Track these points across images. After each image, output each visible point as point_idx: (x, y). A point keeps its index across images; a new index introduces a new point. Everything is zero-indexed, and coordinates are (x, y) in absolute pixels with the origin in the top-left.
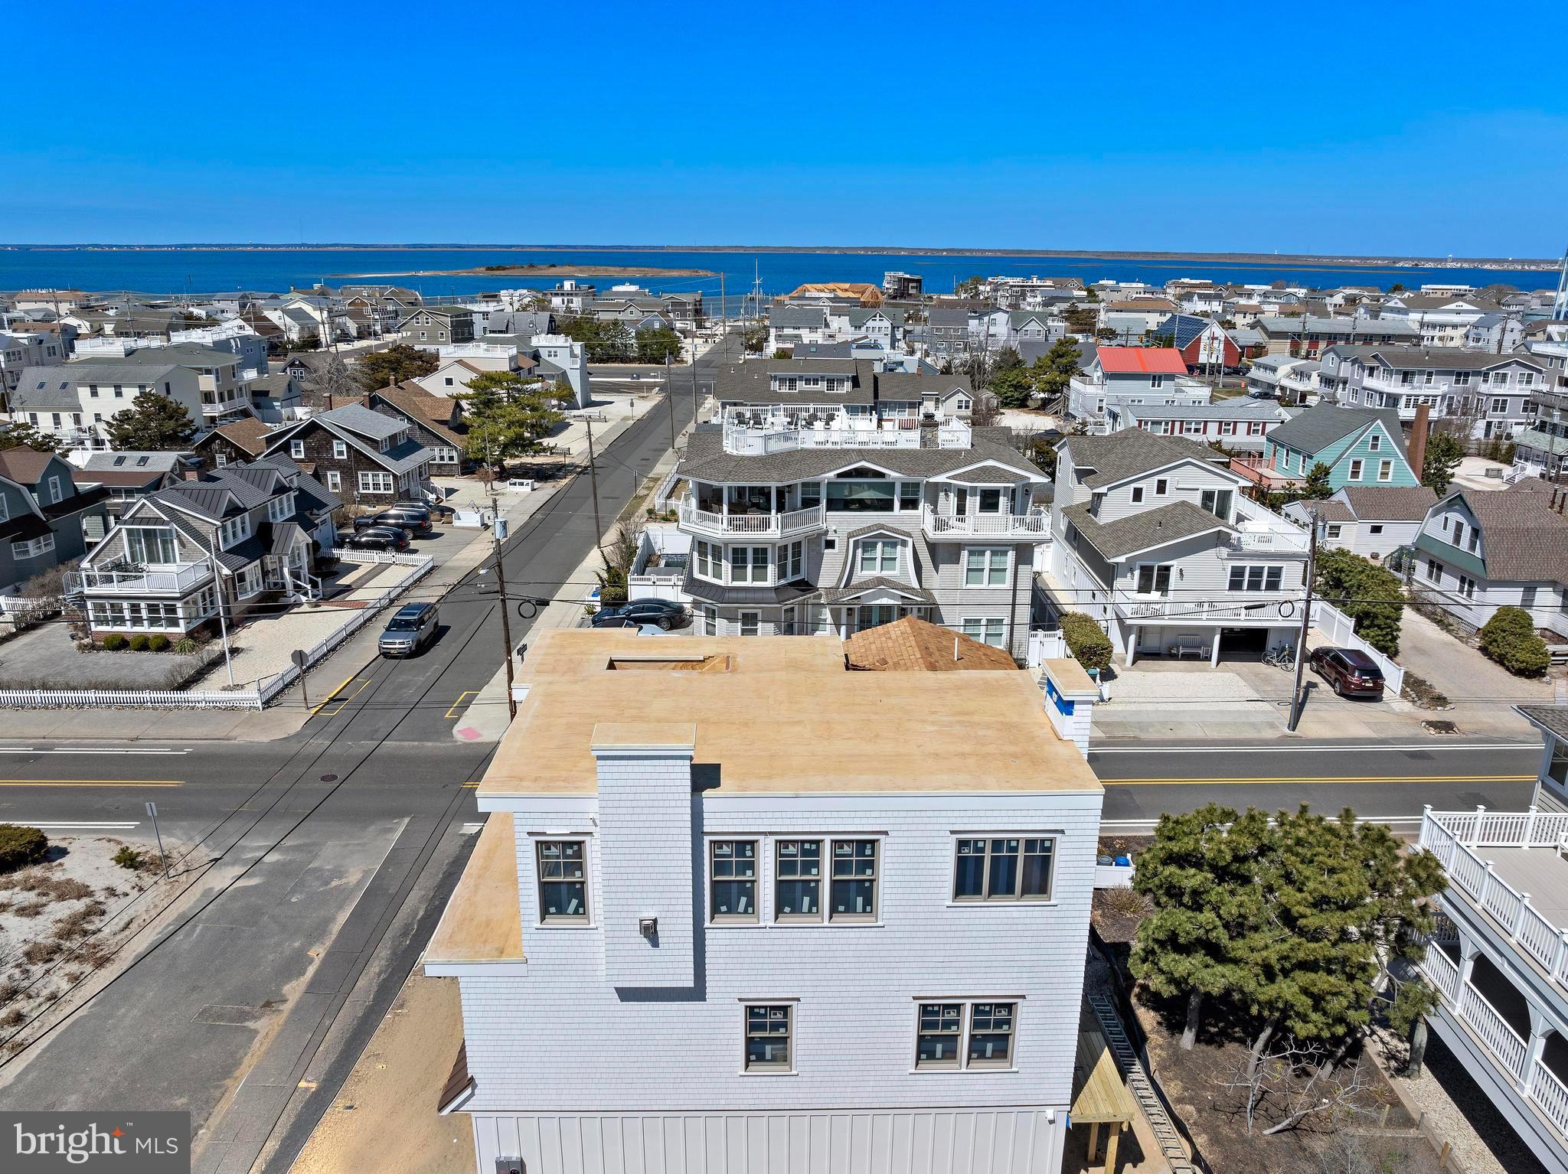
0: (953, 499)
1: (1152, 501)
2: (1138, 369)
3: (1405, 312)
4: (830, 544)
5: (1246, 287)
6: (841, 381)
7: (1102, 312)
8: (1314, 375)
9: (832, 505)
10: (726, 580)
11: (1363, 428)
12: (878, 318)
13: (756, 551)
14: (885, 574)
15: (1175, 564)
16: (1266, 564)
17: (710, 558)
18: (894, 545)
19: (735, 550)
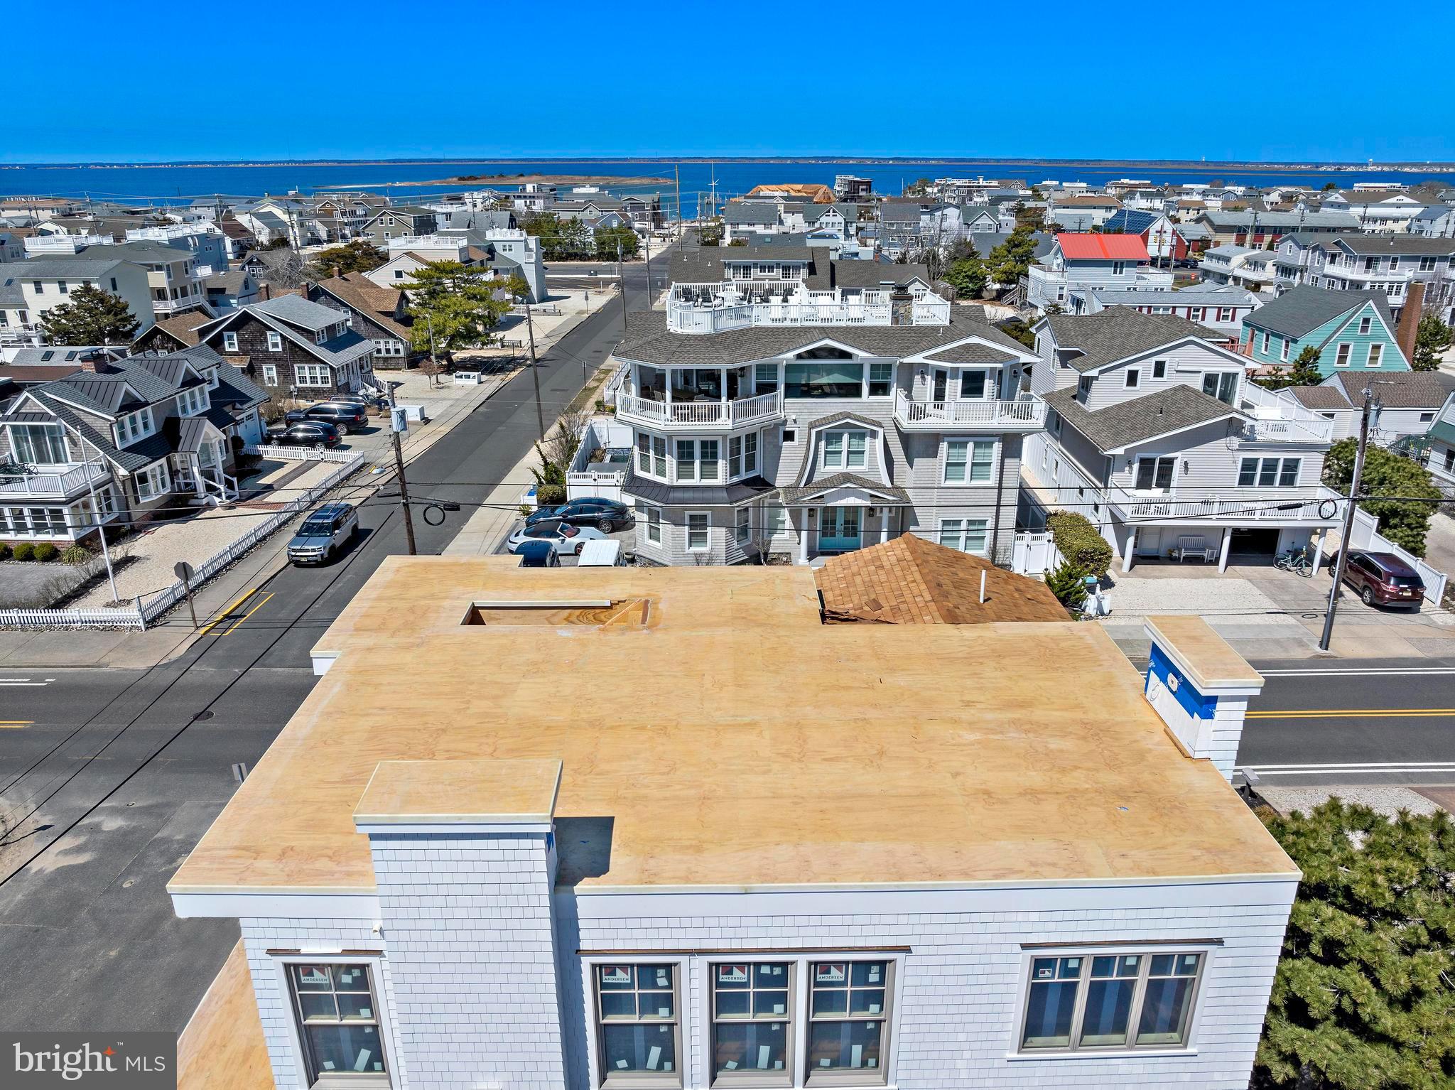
0: (930, 382)
1: (1148, 386)
2: (1100, 256)
3: (1346, 206)
4: (789, 436)
5: (1184, 186)
6: (797, 268)
7: (1049, 210)
8: (1269, 264)
9: (792, 390)
10: (670, 477)
11: (1352, 310)
12: (831, 213)
13: (704, 444)
14: (852, 469)
15: (1179, 457)
16: (1282, 456)
17: (652, 453)
18: (862, 436)
19: (680, 444)
